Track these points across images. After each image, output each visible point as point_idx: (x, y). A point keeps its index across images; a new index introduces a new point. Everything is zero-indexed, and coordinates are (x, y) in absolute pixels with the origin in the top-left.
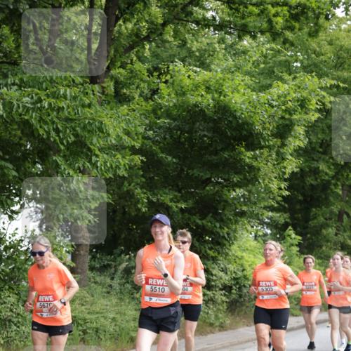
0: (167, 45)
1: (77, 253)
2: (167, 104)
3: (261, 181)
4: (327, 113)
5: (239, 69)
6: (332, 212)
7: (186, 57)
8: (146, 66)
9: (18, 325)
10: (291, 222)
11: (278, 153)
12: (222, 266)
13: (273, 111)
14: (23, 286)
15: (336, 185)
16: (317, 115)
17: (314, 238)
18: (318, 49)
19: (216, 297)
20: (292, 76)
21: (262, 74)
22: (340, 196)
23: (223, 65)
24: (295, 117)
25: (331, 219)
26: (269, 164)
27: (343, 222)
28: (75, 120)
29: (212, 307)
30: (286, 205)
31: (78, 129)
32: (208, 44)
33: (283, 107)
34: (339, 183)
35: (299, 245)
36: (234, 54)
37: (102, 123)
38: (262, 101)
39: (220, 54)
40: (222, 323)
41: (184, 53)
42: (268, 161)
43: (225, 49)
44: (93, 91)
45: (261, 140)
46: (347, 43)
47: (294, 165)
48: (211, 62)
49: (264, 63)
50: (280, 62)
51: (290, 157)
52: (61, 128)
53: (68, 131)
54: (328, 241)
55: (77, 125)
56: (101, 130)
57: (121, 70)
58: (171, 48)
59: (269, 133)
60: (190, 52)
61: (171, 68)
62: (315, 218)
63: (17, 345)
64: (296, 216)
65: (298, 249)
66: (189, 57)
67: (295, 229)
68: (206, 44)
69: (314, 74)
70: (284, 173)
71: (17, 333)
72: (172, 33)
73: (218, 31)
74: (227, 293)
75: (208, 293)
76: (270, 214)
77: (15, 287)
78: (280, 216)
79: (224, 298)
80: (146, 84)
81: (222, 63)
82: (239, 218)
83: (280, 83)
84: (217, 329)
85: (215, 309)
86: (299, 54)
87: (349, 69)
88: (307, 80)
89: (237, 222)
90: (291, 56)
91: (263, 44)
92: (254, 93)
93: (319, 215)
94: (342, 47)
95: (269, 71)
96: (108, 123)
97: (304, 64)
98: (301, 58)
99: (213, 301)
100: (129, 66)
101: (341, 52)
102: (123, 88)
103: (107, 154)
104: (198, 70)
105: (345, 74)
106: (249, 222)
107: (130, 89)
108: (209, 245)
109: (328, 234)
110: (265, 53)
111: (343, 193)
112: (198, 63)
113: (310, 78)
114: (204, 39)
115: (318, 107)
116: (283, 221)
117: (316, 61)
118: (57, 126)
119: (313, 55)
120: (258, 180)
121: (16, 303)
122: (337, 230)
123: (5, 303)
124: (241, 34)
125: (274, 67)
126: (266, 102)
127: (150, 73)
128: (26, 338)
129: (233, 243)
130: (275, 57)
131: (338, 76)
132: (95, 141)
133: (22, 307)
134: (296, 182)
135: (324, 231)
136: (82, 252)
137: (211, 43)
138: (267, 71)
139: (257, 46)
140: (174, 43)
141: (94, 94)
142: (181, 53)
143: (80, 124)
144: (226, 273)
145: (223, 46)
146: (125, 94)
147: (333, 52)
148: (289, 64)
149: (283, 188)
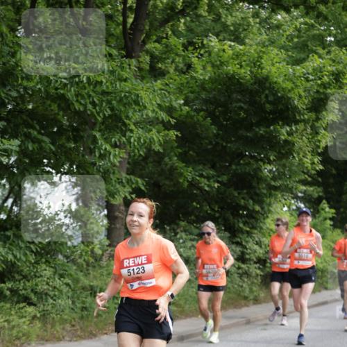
0: (202, 20)
1: (113, 226)
2: (202, 78)
3: (295, 155)
5: (273, 43)
7: (221, 31)
8: (182, 40)
9: (54, 298)
10: (324, 196)
11: (313, 127)
12: (257, 239)
13: (308, 85)
14: (59, 260)
19: (251, 270)
20: (326, 50)
21: (296, 48)
23: (257, 39)
24: (329, 91)
26: (304, 138)
28: (111, 93)
29: (246, 280)
30: (320, 179)
31: (114, 102)
32: (242, 18)
33: (319, 82)
35: (333, 219)
36: (269, 29)
37: (138, 96)
38: (297, 74)
39: (254, 28)
40: (256, 296)
41: (218, 27)
42: (303, 135)
43: (260, 23)
44: (130, 65)
45: (297, 115)
47: (328, 139)
48: (245, 37)
49: (298, 37)
50: (314, 36)
51: (323, 131)
52: (97, 102)
53: (104, 104)
55: (113, 98)
56: (137, 103)
57: (157, 45)
58: (206, 22)
59: (304, 107)
60: (225, 26)
61: (205, 42)
63: (53, 318)
64: (330, 189)
65: (332, 223)
66: (223, 31)
67: (329, 202)
68: (240, 19)
70: (319, 147)
71: (54, 306)
72: (206, 8)
73: (253, 5)
74: (261, 267)
75: (243, 266)
76: (304, 188)
77: (51, 260)
78: (313, 191)
79: (258, 272)
80: (181, 58)
81: (256, 37)
82: (273, 192)
83: (316, 56)
84: (251, 302)
85: (249, 283)
86: (332, 28)
88: (342, 53)
89: (271, 195)
90: (325, 30)
91: (297, 18)
92: (289, 66)
95: (303, 45)
96: (144, 96)
97: (338, 39)
98: (334, 32)
99: (248, 274)
100: (164, 40)
102: (157, 63)
103: (142, 128)
104: (233, 44)
106: (283, 195)
107: (165, 63)
108: (244, 219)
110: (298, 27)
112: (233, 38)
114: (238, 13)
116: (317, 195)
118: (93, 100)
120: (292, 154)
121: (52, 276)
123: (41, 276)
124: (275, 8)
125: (308, 41)
126: (302, 75)
127: (185, 47)
128: (63, 311)
129: (267, 217)
130: (309, 31)
132: (130, 114)
133: (58, 281)
136: (118, 226)
137: (246, 18)
138: (300, 45)
139: (291, 20)
140: (209, 18)
141: (130, 68)
142: (215, 28)
143: (116, 97)
144: (261, 247)
145: (258, 20)
146: (160, 68)
148: (323, 38)
149: (316, 162)
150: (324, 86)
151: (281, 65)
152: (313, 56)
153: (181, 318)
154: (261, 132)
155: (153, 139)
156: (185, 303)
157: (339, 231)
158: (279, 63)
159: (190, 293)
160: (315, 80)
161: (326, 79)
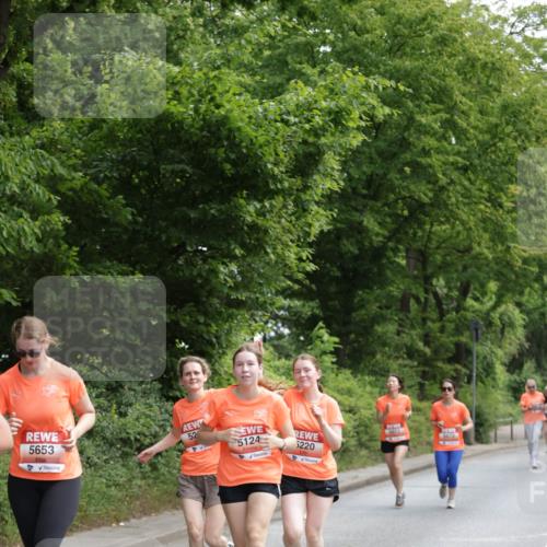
3: (269, 250)
4: (377, 130)
5: (229, 61)
6: (390, 296)
10: (322, 315)
11: (297, 202)
13: (289, 131)
15: (395, 251)
16: (361, 137)
17: (361, 339)
18: (359, 22)
20: (318, 69)
21: (267, 66)
22: (403, 267)
24: (323, 140)
25: (388, 308)
26: (283, 220)
27: (409, 311)
30: (314, 287)
32: (175, 18)
33: (307, 126)
34: (401, 247)
35: (336, 352)
36: (219, 33)
38: (271, 116)
39: (196, 34)
42: (280, 217)
43: (205, 26)
45: (270, 181)
46: (409, 11)
47: (324, 220)
48: (181, 49)
49: (270, 47)
50: (297, 46)
51: (315, 208)
54: (384, 344)
57: (28, 66)
59: (283, 169)
62: (363, 306)
65: (334, 360)
67: (328, 326)
68: (171, 19)
69: (356, 69)
70: (308, 234)
76: (286, 302)
78: (304, 306)
82: (235, 311)
83: (301, 83)
86: (328, 31)
87: (412, 54)
88: (345, 78)
89: (231, 317)
90: (316, 35)
92: (257, 101)
93: (368, 302)
94: (399, 18)
95: (279, 61)
97: (338, 49)
98: (331, 37)
101: (398, 26)
105: (407, 63)
109: (385, 333)
111: (408, 263)
113: (351, 75)
114: (168, 10)
115: (363, 124)
116: (309, 313)
117: (358, 43)
119: (352, 33)
120: (264, 249)
122: (400, 325)
125: (286, 55)
126: (278, 118)
129: (224, 353)
130: (288, 37)
131: (395, 67)
134: (329, 246)
135: (379, 329)
137: (180, 16)
138: (275, 61)
145: (201, 21)
147: (385, 26)
148: (312, 48)
149: (304, 258)
150: (316, 132)
151: (243, 98)
152: (296, 83)
153: (82, 530)
154: (213, 211)
155: (24, 230)
156: (88, 503)
157: (348, 372)
158: (240, 94)
159: (97, 486)
160: (300, 122)
161: (318, 120)
